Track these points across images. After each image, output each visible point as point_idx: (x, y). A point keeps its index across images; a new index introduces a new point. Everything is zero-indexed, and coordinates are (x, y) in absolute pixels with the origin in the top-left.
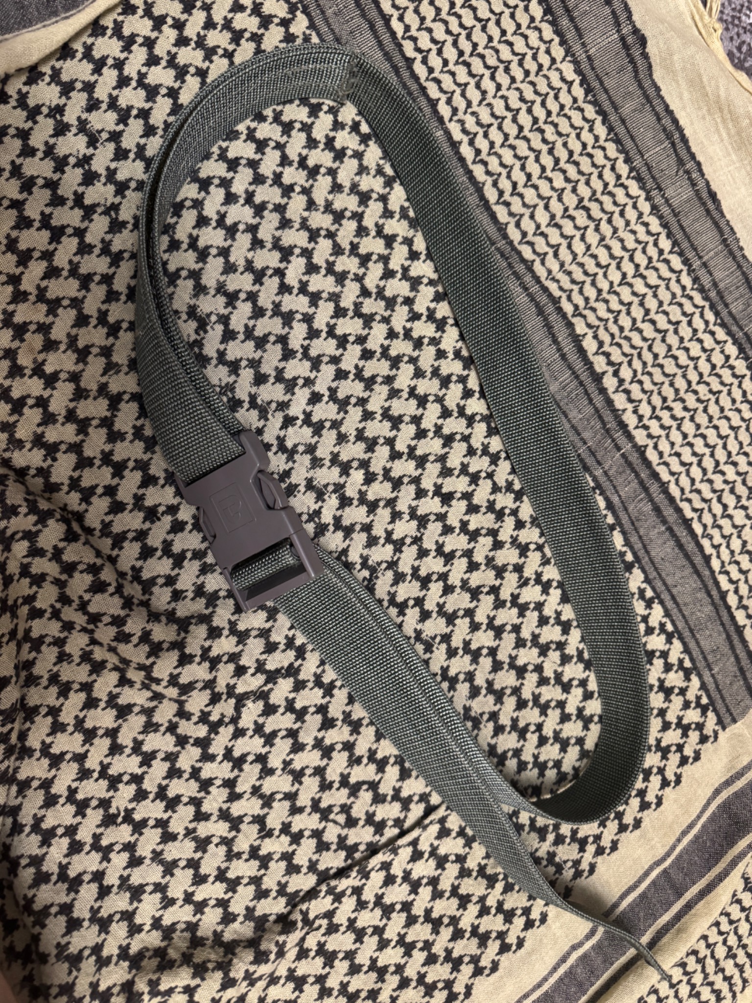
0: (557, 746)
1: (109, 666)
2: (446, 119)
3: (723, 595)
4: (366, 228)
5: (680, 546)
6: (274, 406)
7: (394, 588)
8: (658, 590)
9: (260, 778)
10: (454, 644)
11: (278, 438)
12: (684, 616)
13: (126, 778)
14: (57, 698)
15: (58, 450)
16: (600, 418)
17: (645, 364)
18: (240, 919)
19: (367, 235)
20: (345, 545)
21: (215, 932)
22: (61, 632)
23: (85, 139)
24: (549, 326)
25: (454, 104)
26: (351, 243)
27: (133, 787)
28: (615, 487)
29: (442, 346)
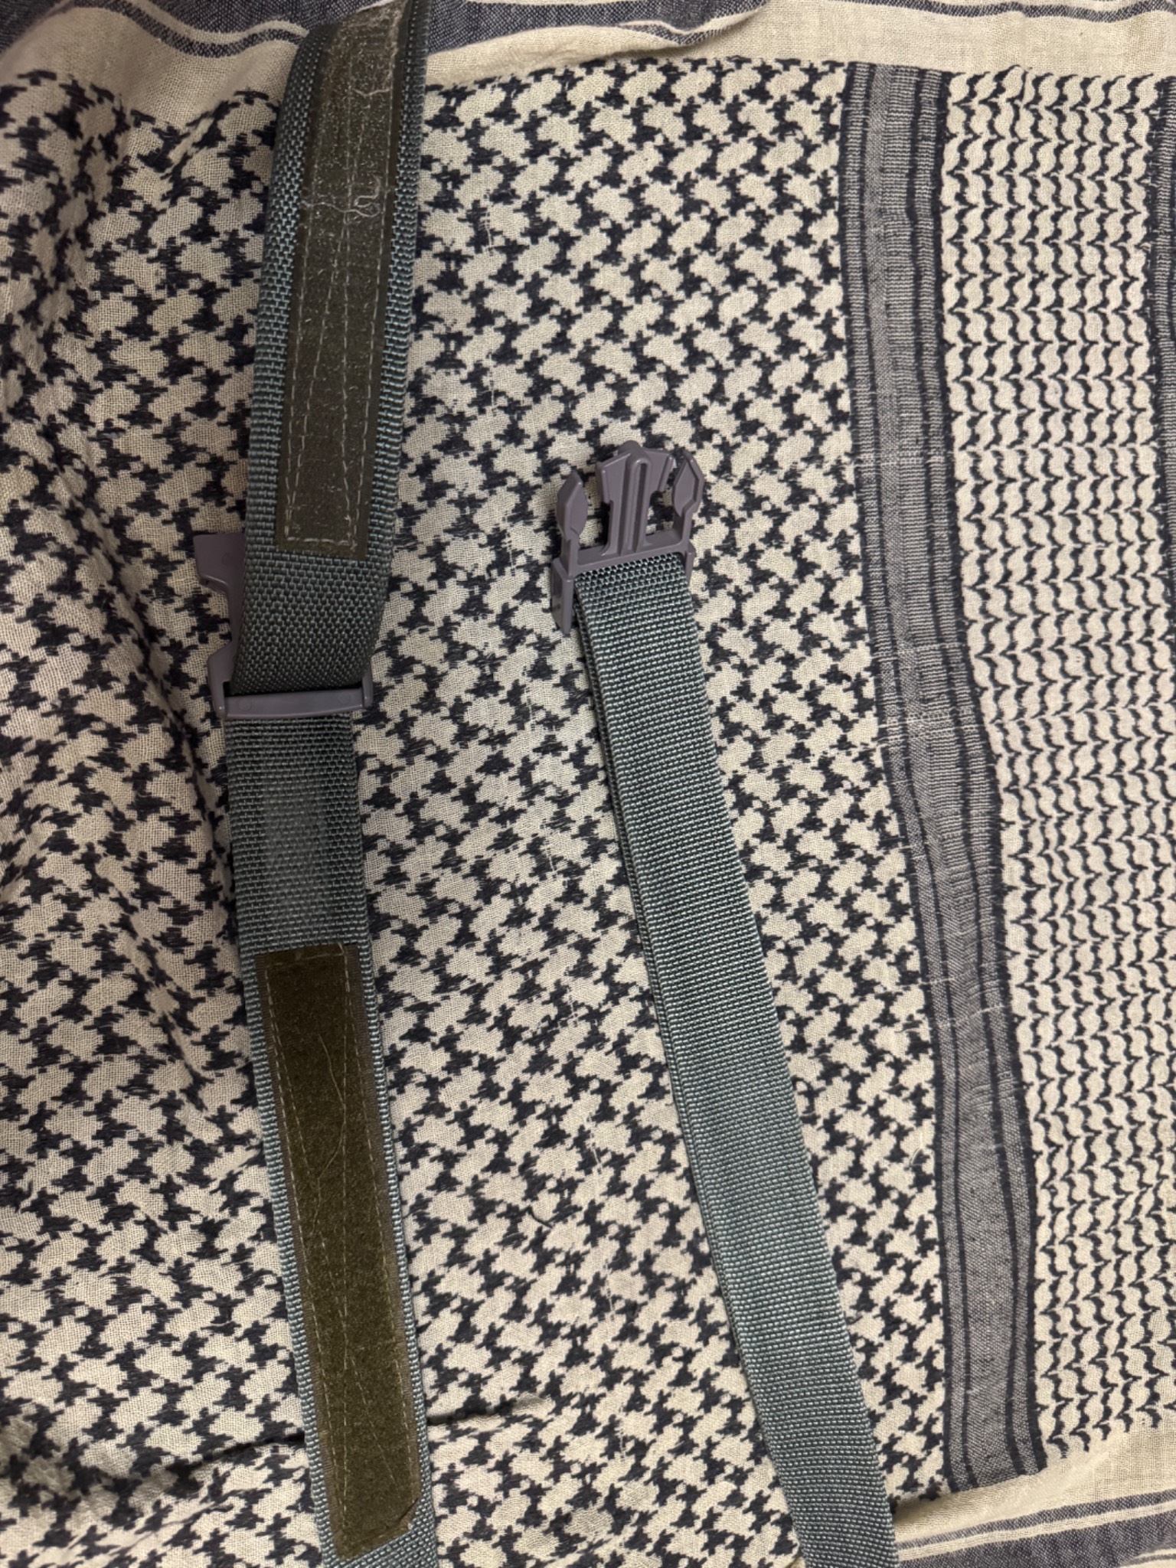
0: (700, 1397)
1: (128, 969)
2: (958, 444)
3: (1034, 1284)
4: (782, 537)
5: (1006, 1185)
6: (541, 715)
7: (581, 1052)
8: (947, 1233)
9: (254, 1238)
10: (625, 1176)
11: (525, 760)
12: (965, 1289)
13: (65, 1145)
14: (30, 980)
15: (216, 630)
16: (980, 947)
17: (1072, 903)
18: (121, 1439)
19: (779, 546)
20: (540, 956)
21: (74, 1441)
22: (83, 887)
23: (471, 233)
24: (966, 789)
25: (978, 429)
26: (752, 547)
27: (69, 1163)
28: (957, 1057)
29: (808, 743)
